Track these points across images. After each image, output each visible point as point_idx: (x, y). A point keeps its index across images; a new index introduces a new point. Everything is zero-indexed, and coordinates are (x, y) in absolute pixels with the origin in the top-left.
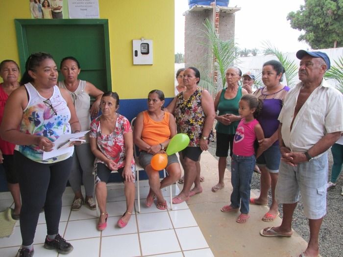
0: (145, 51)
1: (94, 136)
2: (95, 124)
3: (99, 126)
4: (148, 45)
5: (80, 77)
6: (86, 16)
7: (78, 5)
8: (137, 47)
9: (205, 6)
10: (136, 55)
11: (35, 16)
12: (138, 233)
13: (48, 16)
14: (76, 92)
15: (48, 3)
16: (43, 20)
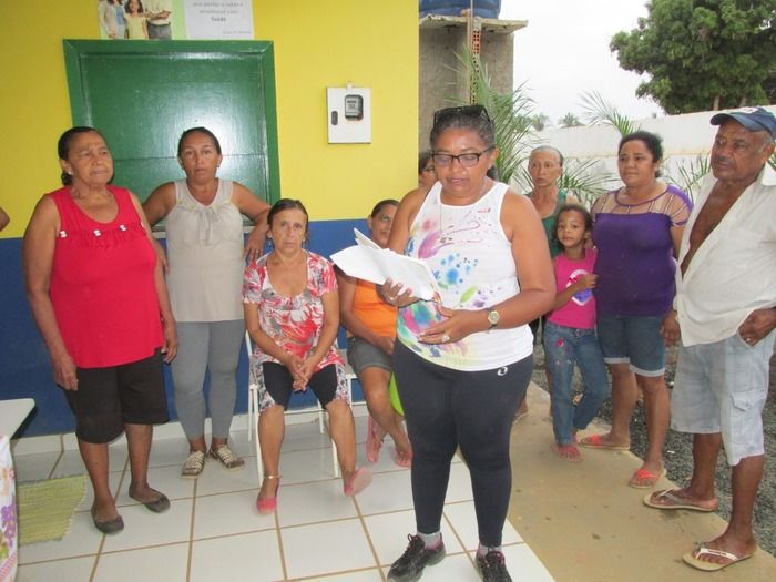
0: (355, 112)
1: (254, 299)
2: (256, 272)
3: (267, 276)
4: (361, 98)
6: (224, 33)
7: (207, 8)
8: (337, 102)
9: (448, 18)
10: (335, 122)
11: (110, 33)
12: (361, 517)
15: (140, 4)
16: (128, 42)
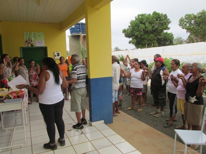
4: (59, 53)
6: (41, 46)
7: (39, 43)
8: (56, 54)
9: (77, 34)
10: (56, 56)
11: (26, 46)
13: (30, 46)
15: (30, 42)
16: (28, 47)
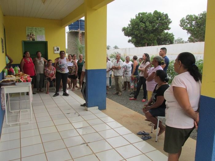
1: (46, 71)
3: (47, 68)
4: (58, 48)
5: (42, 57)
6: (41, 40)
7: (40, 37)
8: (55, 48)
10: (55, 51)
11: (28, 40)
13: (31, 40)
14: (41, 60)
16: (30, 41)
